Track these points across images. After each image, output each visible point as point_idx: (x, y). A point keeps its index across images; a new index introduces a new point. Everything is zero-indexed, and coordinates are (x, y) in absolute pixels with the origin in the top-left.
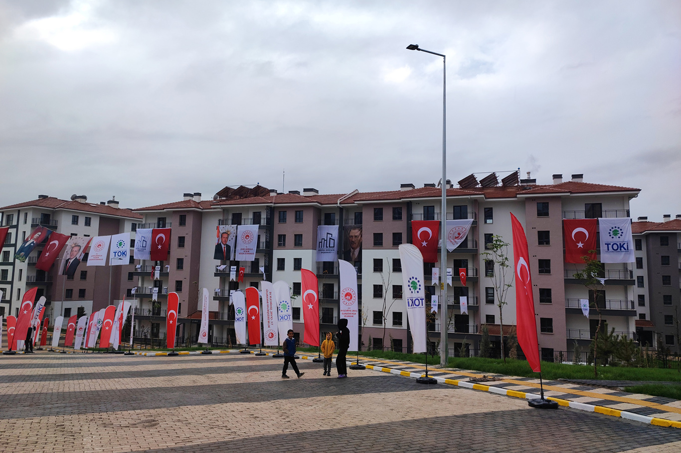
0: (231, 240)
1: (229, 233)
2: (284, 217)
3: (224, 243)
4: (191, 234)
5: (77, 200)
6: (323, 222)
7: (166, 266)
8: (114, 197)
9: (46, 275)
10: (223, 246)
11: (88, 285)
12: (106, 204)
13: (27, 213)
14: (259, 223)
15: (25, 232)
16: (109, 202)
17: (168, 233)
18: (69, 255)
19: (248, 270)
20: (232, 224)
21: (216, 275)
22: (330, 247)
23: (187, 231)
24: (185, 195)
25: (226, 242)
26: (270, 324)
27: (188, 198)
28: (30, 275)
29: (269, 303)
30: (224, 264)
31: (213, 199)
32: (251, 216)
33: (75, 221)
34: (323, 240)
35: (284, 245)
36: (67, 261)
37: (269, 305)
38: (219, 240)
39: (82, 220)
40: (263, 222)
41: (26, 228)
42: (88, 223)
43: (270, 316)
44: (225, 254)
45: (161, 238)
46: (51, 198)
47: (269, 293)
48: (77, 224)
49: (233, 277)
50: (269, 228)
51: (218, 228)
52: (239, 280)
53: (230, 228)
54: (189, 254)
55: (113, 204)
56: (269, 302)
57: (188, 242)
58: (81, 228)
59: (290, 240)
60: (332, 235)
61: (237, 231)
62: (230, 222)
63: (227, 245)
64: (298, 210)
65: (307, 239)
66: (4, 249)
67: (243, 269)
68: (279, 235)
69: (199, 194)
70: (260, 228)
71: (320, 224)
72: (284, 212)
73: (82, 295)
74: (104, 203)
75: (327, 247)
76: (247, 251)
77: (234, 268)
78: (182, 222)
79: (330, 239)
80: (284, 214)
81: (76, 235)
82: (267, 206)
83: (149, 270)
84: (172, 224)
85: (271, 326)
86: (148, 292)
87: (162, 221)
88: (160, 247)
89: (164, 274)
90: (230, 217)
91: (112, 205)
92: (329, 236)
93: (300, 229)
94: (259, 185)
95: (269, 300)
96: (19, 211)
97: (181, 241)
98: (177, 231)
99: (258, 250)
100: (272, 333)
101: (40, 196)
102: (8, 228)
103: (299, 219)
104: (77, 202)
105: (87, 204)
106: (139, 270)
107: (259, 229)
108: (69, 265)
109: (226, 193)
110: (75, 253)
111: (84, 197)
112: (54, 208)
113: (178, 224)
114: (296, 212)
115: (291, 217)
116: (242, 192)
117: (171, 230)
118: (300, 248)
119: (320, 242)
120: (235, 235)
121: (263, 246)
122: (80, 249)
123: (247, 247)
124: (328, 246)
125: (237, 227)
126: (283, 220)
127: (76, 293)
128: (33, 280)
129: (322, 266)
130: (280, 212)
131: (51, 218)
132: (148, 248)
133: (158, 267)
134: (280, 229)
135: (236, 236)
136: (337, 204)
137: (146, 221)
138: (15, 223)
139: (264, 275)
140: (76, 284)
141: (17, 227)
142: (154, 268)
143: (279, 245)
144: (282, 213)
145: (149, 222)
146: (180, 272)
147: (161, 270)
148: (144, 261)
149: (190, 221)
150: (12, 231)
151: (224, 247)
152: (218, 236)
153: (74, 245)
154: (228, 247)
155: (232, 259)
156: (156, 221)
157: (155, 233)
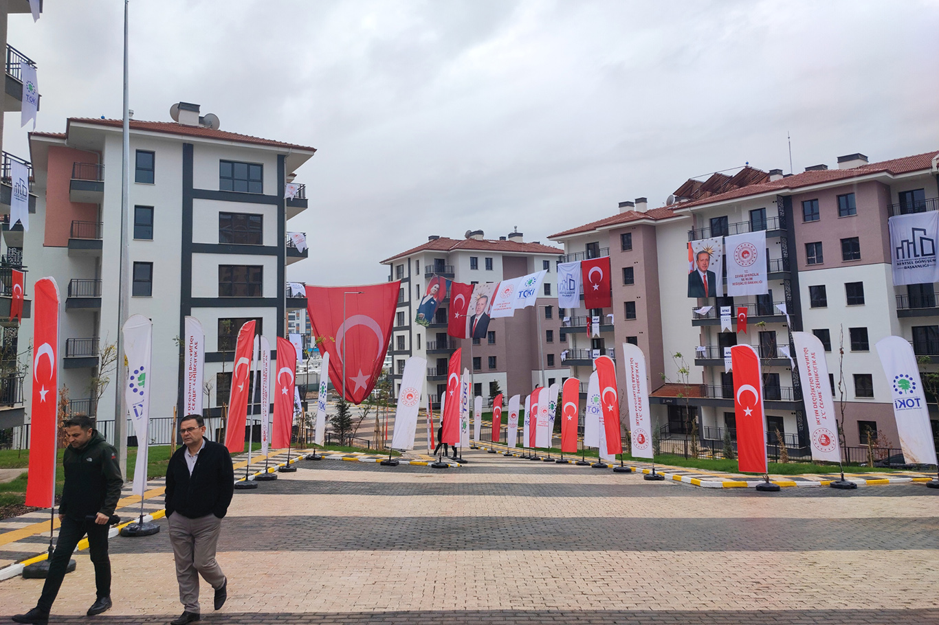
0: (715, 263)
1: (709, 252)
2: (812, 210)
3: (703, 269)
4: (642, 261)
5: (472, 237)
6: (897, 209)
7: (609, 315)
8: (516, 228)
9: (448, 339)
10: (702, 274)
11: (498, 350)
12: (507, 239)
13: (418, 261)
14: (764, 227)
15: (418, 285)
16: (511, 235)
17: (606, 264)
18: (474, 310)
19: (752, 312)
20: (712, 237)
21: (695, 323)
22: (923, 255)
23: (635, 258)
24: (621, 205)
25: (706, 266)
26: (820, 417)
27: (626, 209)
28: (430, 341)
29: (813, 375)
30: (707, 305)
31: (665, 205)
32: (746, 218)
33: (474, 265)
34: (905, 244)
35: (820, 260)
36: (473, 318)
37: (814, 379)
38: (693, 266)
39: (482, 263)
40: (773, 223)
41: (419, 279)
42: (489, 266)
43: (818, 402)
44: (707, 287)
45: (596, 273)
46: (442, 238)
47: (810, 356)
48: (477, 268)
49: (726, 324)
50: (786, 234)
51: (689, 246)
52: (739, 330)
53: (713, 243)
54: (643, 293)
55: (516, 237)
56: (812, 372)
57: (639, 275)
58: (481, 274)
59: (832, 250)
60: (924, 230)
61: (724, 247)
62: (707, 233)
63: (708, 271)
64: (841, 193)
65: (870, 244)
66: (398, 310)
67: (745, 311)
68: (807, 245)
69: (643, 200)
70: (769, 234)
71: (891, 214)
72: (812, 201)
73: (493, 364)
74: (504, 238)
75: (916, 256)
76: (748, 279)
77: (726, 310)
78: (627, 245)
79: (922, 239)
80: (812, 206)
81: (477, 283)
82: (778, 195)
83: (584, 323)
84: (610, 249)
85: (822, 420)
86: (585, 357)
87: (593, 248)
88: (596, 287)
89: (607, 328)
90: (707, 225)
91: (516, 239)
92: (919, 234)
93: (850, 227)
94: (750, 165)
95: (811, 369)
96: (409, 259)
97: (628, 274)
98: (620, 260)
99: (771, 276)
100: (826, 436)
101: (430, 238)
102: (400, 282)
103: (846, 208)
104: (473, 240)
105: (484, 241)
106: (567, 324)
107: (766, 237)
108: (475, 323)
109: (688, 191)
110: (482, 307)
111: (481, 233)
112: (448, 250)
113: (620, 248)
114: (839, 197)
115: (828, 209)
116: (717, 184)
117: (609, 259)
118: (858, 263)
119: (898, 248)
120: (721, 254)
121: (778, 267)
122: (487, 301)
123: (746, 271)
124: (919, 252)
125: (724, 239)
126: (812, 215)
127: (485, 363)
128: (434, 347)
129: (905, 292)
130: (803, 202)
131: (446, 264)
132: (578, 291)
133: (596, 319)
134: (805, 233)
135: (724, 257)
136: (932, 168)
137: (568, 251)
138: (406, 276)
139: (788, 317)
140: (485, 350)
141: (408, 280)
142: (590, 320)
143: (810, 262)
144: (808, 205)
145: (573, 251)
146: (631, 323)
147: (601, 322)
148: (573, 310)
149: (638, 240)
150: (404, 286)
151: (705, 276)
152: (691, 260)
153: (479, 297)
154: (712, 276)
155: (719, 293)
156: (584, 249)
157: (585, 267)
